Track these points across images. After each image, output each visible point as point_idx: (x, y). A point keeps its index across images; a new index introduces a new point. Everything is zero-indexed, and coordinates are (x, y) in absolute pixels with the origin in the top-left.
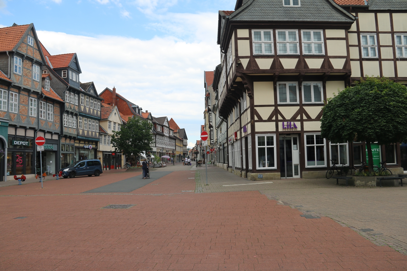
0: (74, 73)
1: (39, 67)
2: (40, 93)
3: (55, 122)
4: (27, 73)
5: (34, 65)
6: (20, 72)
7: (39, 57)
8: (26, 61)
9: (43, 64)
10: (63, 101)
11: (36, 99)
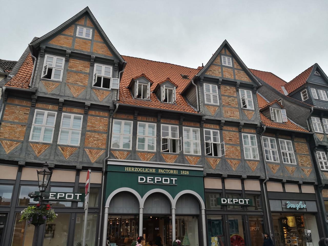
0: (321, 91)
1: (251, 92)
2: (259, 124)
3: (302, 165)
4: (229, 102)
5: (240, 90)
6: (215, 101)
7: (246, 77)
8: (226, 87)
9: (255, 85)
10: (310, 131)
11: (255, 135)
